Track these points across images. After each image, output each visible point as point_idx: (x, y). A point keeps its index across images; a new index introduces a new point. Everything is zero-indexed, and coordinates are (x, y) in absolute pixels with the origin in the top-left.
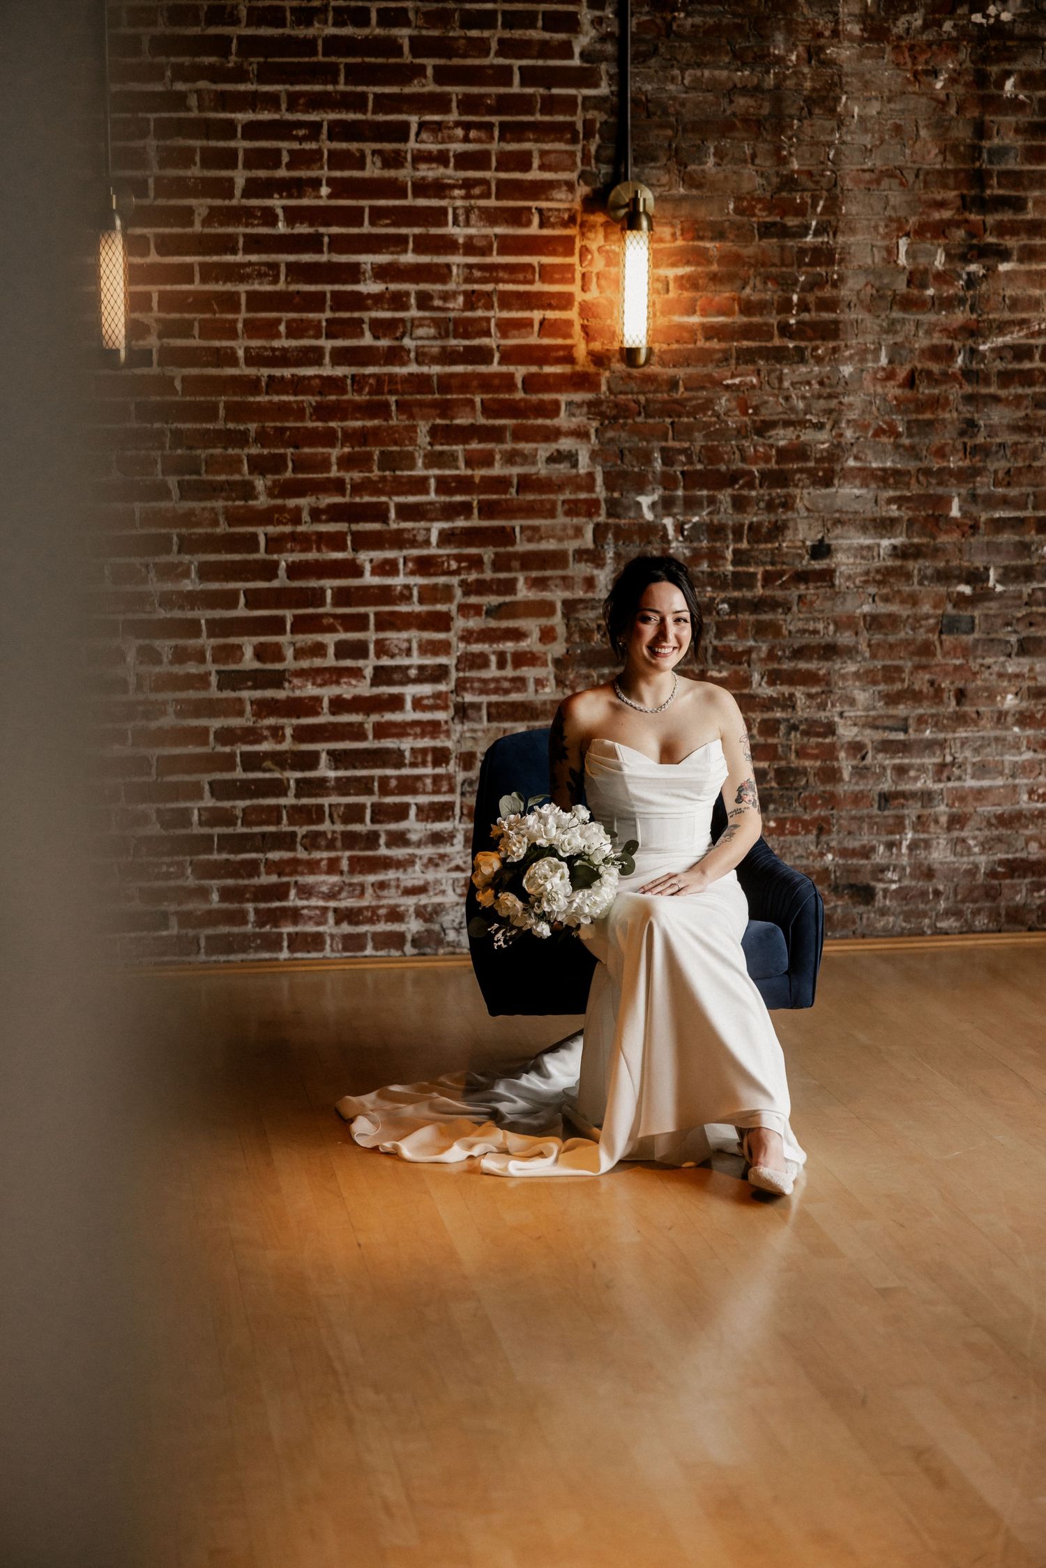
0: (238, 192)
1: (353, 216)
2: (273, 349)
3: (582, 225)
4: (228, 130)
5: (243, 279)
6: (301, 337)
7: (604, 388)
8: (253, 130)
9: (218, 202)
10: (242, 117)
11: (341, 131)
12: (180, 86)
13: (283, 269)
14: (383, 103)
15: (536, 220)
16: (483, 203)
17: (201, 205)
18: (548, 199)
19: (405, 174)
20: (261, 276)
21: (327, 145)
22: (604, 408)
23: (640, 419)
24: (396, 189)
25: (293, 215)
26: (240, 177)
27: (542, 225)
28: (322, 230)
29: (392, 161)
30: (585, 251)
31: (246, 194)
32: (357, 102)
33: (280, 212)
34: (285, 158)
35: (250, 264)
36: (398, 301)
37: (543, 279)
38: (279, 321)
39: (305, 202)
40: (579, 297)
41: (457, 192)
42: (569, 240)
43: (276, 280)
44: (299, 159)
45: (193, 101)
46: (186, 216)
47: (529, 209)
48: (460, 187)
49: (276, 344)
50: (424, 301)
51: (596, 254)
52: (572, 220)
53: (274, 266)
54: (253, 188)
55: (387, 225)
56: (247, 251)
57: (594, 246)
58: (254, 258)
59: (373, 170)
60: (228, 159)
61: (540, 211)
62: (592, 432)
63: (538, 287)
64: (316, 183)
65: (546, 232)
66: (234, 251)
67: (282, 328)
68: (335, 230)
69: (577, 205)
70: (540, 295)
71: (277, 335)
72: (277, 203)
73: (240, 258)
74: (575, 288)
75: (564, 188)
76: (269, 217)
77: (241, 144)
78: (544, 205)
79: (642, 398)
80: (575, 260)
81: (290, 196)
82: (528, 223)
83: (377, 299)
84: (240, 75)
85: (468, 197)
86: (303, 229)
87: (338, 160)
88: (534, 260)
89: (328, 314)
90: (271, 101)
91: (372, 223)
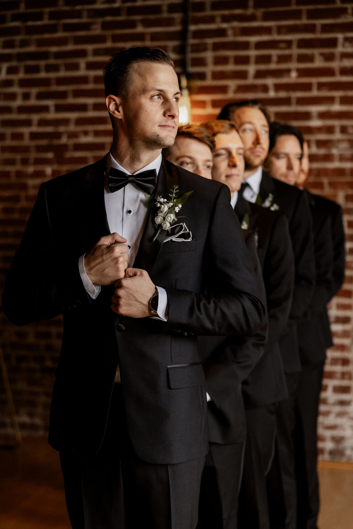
1: (308, 87)
4: (246, 46)
8: (259, 45)
10: (254, 39)
11: (303, 44)
12: (224, 25)
14: (326, 28)
17: (232, 84)
19: (335, 65)
21: (295, 51)
24: (330, 72)
25: (278, 87)
26: (252, 69)
29: (329, 58)
32: (311, 29)
34: (275, 59)
36: (330, 130)
44: (282, 59)
45: (230, 32)
46: (224, 89)
50: (344, 130)
54: (259, 74)
59: (319, 63)
60: (245, 60)
64: (288, 71)
72: (270, 81)
76: (265, 89)
77: (253, 53)
83: (319, 130)
84: (253, 18)
87: (302, 58)
90: (268, 30)
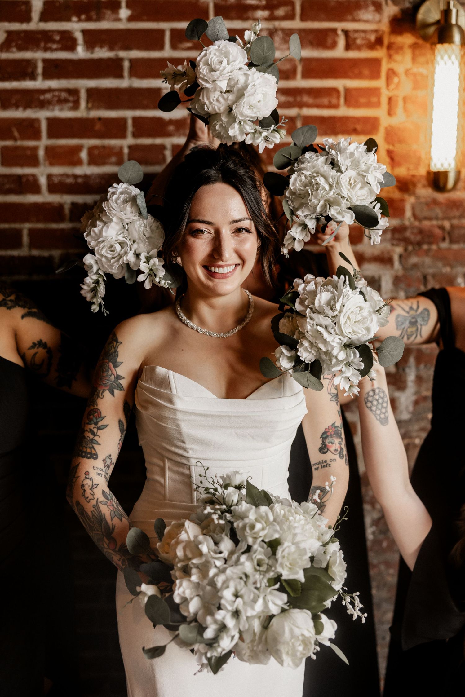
0: (35, 15)
2: (76, 177)
3: (389, 47)
5: (43, 105)
6: (103, 164)
7: (408, 213)
9: (16, 26)
13: (83, 95)
15: (341, 42)
16: (287, 24)
18: (354, 20)
20: (61, 102)
22: (408, 234)
23: (444, 245)
27: (348, 47)
28: (122, 54)
30: (391, 73)
31: (45, 17)
33: (79, 36)
35: (50, 90)
37: (348, 103)
38: (79, 148)
39: (104, 25)
40: (385, 121)
41: (260, 14)
42: (376, 62)
43: (76, 106)
47: (334, 31)
48: (264, 8)
49: (79, 171)
51: (403, 77)
52: (379, 41)
53: (74, 92)
55: (189, 49)
56: (47, 75)
57: (400, 68)
58: (54, 84)
61: (346, 33)
62: (396, 258)
63: (343, 111)
65: (353, 54)
66: (33, 77)
67: (84, 155)
68: (136, 54)
69: (385, 26)
70: (345, 120)
71: (79, 162)
73: (39, 84)
74: (380, 113)
75: (372, 8)
78: (350, 26)
79: (447, 224)
80: (380, 83)
81: (89, 19)
82: (334, 45)
85: (271, 18)
86: (103, 53)
88: (339, 84)
89: (130, 141)
91: (174, 47)
